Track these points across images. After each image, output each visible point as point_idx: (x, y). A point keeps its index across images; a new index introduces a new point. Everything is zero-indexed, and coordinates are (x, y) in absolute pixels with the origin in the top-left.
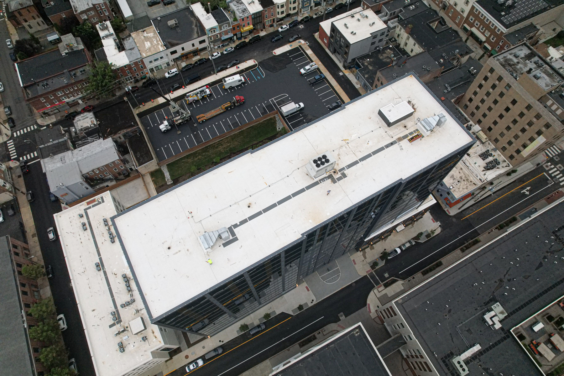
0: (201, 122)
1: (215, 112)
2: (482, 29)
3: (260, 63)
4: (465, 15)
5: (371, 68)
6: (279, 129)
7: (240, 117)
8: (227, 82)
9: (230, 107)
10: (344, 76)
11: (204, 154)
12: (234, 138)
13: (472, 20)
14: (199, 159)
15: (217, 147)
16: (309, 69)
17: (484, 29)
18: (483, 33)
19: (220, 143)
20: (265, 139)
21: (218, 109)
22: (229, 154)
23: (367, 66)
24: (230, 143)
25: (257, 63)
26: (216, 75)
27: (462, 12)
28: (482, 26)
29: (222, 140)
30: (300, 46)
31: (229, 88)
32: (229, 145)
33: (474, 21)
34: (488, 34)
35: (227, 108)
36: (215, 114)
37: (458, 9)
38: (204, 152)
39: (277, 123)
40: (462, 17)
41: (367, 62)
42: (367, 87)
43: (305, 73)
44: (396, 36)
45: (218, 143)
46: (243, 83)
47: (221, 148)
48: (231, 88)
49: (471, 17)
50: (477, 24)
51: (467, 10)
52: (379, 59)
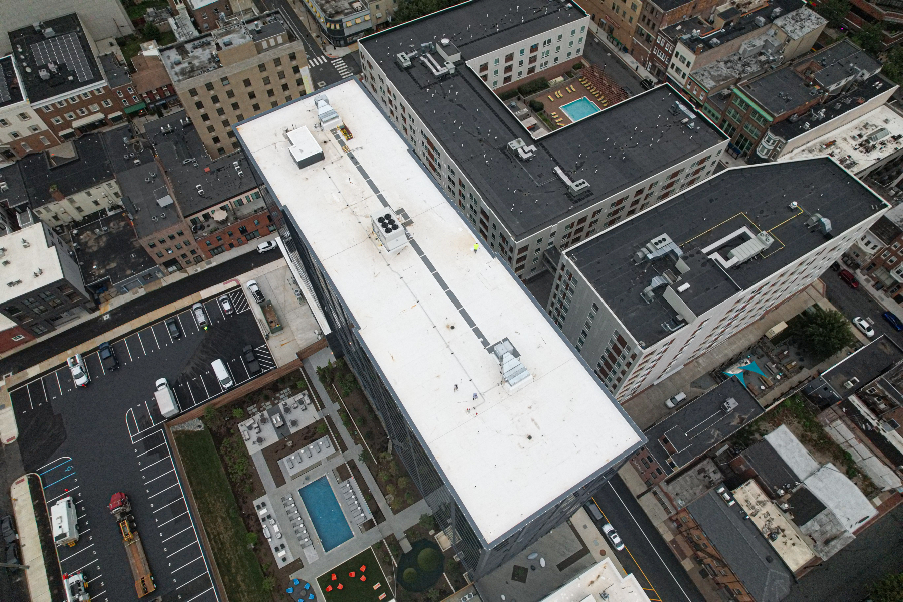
0: (155, 586)
1: (136, 555)
2: (83, 112)
3: (28, 468)
4: (44, 127)
5: (113, 265)
6: (199, 426)
7: (159, 501)
8: (66, 529)
9: (131, 522)
10: (111, 313)
11: (234, 571)
12: (206, 511)
13: (58, 121)
14: (243, 581)
15: (222, 544)
16: (81, 368)
17: (84, 109)
18: (91, 113)
19: (215, 536)
20: (218, 450)
21: (128, 551)
22: (242, 519)
23: (107, 270)
24: (216, 517)
25: (25, 477)
26: (28, 567)
27: (35, 130)
28: (78, 111)
29: (208, 533)
30: (9, 390)
31: (79, 531)
32: (220, 520)
33: (63, 118)
34: (95, 107)
35: (133, 530)
36: (142, 555)
37: (25, 133)
38: (229, 571)
39: (186, 429)
40: (44, 133)
41: (98, 269)
42: (150, 275)
43: (88, 377)
44: (55, 223)
45: (213, 542)
46: (75, 501)
47: (226, 537)
48: (80, 526)
49: (53, 120)
50: (71, 117)
51: (36, 120)
52: (97, 252)
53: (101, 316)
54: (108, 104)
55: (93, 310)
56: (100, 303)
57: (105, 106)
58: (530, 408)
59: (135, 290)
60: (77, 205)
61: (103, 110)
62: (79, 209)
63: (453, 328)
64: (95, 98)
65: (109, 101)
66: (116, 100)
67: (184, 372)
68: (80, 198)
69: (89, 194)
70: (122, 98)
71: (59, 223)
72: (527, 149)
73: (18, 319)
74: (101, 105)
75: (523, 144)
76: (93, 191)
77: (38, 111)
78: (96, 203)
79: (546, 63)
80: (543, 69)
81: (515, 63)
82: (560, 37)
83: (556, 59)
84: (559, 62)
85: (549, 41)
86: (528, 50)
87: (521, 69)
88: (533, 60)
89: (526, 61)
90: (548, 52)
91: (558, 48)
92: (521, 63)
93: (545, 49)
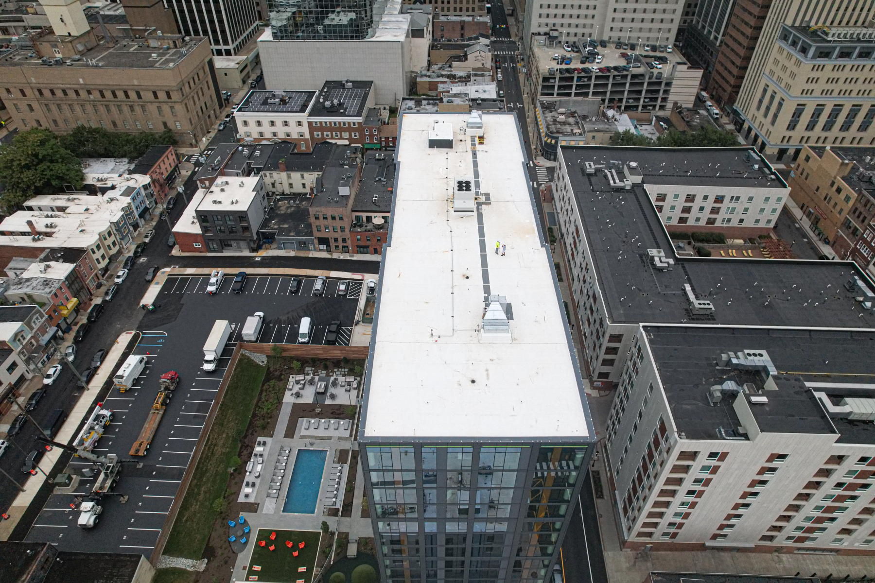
0: (146, 453)
1: (152, 422)
2: (337, 136)
3: (140, 328)
4: (307, 136)
5: (286, 226)
6: (263, 362)
7: (195, 396)
8: (126, 375)
9: (167, 397)
10: (263, 258)
11: (204, 479)
12: (220, 422)
13: (318, 135)
14: (205, 493)
15: (212, 453)
16: (217, 280)
17: (339, 133)
18: (341, 138)
19: (212, 444)
20: (263, 385)
21: (150, 415)
22: (240, 445)
23: (279, 227)
24: (223, 432)
25: (134, 332)
26: (88, 389)
27: (302, 136)
28: (334, 133)
29: (208, 439)
30: (169, 275)
31: (133, 385)
32: (224, 436)
33: (322, 135)
34: (346, 135)
35: (164, 403)
36: (155, 425)
37: (294, 136)
38: (201, 477)
39: (253, 358)
40: (306, 140)
41: (275, 224)
42: (305, 243)
43: (217, 289)
45: (207, 448)
46: (147, 363)
47: (219, 450)
48: (136, 382)
49: (315, 134)
50: (327, 135)
51: (305, 130)
52: (283, 214)
53: (255, 257)
54: (355, 136)
55: (253, 250)
56: (261, 249)
57: (353, 137)
58: (491, 360)
59: (288, 250)
60: (291, 181)
61: (350, 139)
62: (291, 185)
63: (467, 278)
64: (349, 129)
65: (357, 134)
66: (362, 135)
67: (280, 317)
68: (296, 176)
69: (303, 177)
70: (366, 135)
71: (274, 190)
72: (664, 259)
73: (205, 229)
74: (350, 135)
75: (662, 254)
76: (306, 175)
77: (310, 123)
78: (304, 186)
79: (729, 220)
80: (725, 225)
81: (696, 206)
82: (751, 199)
83: (741, 221)
84: (744, 225)
85: (738, 198)
86: (711, 199)
87: (699, 215)
88: (715, 211)
89: (708, 210)
90: (734, 209)
91: (746, 210)
92: (702, 209)
93: (732, 205)
